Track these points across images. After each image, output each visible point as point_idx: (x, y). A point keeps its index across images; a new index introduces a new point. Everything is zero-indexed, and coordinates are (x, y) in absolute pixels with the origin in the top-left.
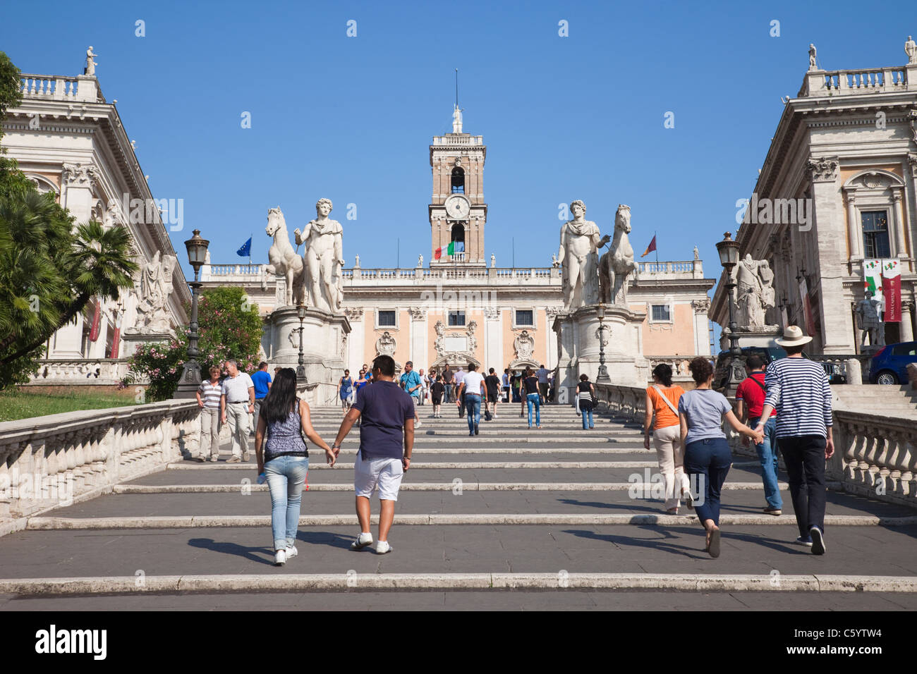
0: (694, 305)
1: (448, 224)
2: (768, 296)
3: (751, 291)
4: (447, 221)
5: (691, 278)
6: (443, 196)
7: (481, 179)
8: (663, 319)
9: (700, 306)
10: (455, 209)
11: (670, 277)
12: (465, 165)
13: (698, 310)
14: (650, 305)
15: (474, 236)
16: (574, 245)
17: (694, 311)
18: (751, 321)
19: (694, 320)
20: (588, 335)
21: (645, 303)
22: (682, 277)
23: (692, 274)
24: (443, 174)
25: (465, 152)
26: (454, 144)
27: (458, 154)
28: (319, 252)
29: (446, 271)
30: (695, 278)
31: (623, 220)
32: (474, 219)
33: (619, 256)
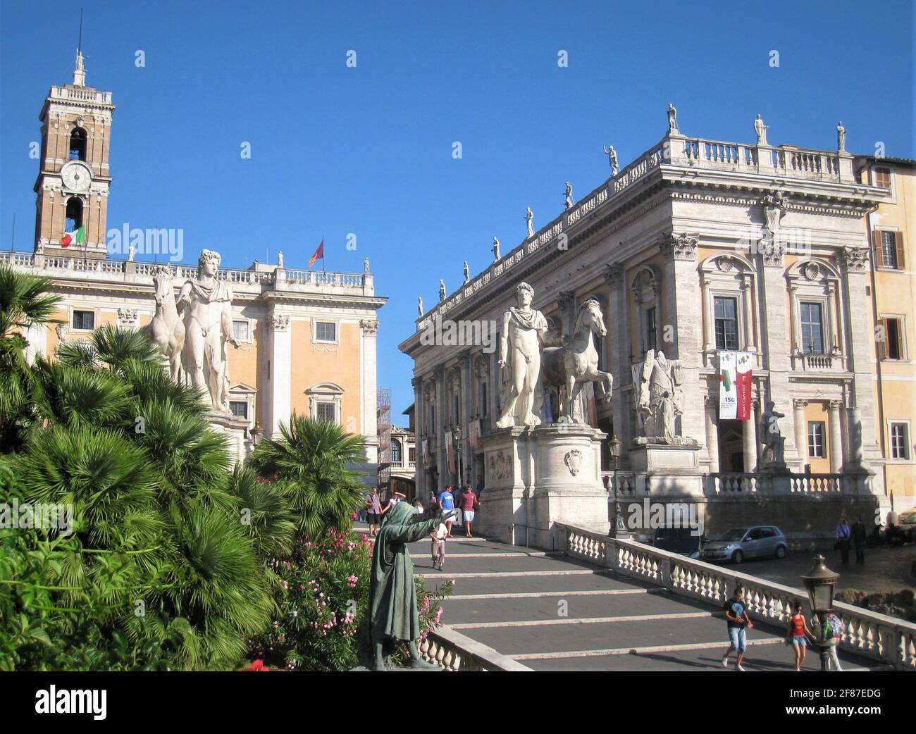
0: (362, 325)
1: (63, 196)
2: (679, 401)
3: (666, 395)
4: (62, 193)
5: (361, 294)
6: (59, 161)
7: (107, 145)
8: (328, 338)
9: (369, 327)
10: (72, 179)
11: (338, 290)
12: (88, 126)
13: (367, 331)
14: (315, 322)
15: (94, 215)
16: (522, 341)
17: (362, 334)
18: (666, 431)
19: (362, 342)
20: (552, 461)
21: (309, 319)
22: (351, 292)
23: (362, 290)
24: (61, 133)
25: (89, 110)
26: (76, 99)
27: (81, 111)
28: (205, 326)
29: (72, 260)
30: (365, 295)
31: (595, 320)
32: (96, 193)
33: (584, 363)
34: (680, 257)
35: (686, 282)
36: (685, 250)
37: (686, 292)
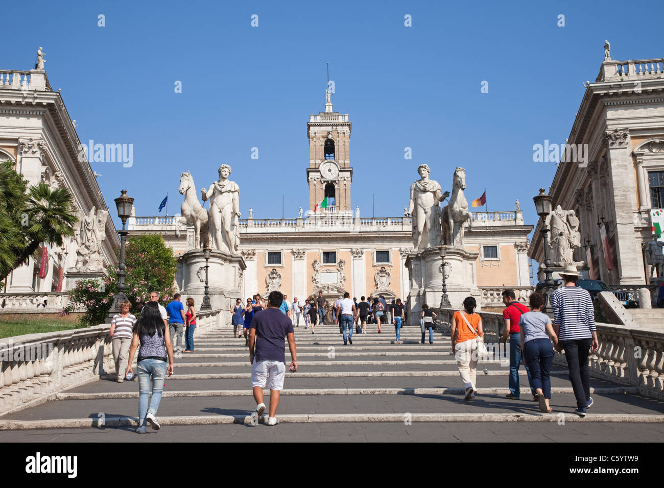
0: (516, 246)
2: (575, 239)
3: (561, 234)
4: (321, 181)
5: (515, 225)
6: (318, 162)
7: (348, 148)
8: (492, 256)
9: (522, 247)
10: (327, 171)
11: (497, 224)
13: (520, 250)
14: (482, 246)
15: (342, 193)
16: (421, 199)
17: (516, 251)
18: (562, 258)
20: (433, 270)
21: (478, 245)
22: (507, 224)
23: (514, 222)
25: (335, 127)
26: (326, 121)
27: (330, 128)
28: (220, 206)
29: (320, 221)
30: (517, 225)
31: (459, 180)
32: (343, 179)
33: (456, 208)
34: (614, 146)
35: (620, 163)
36: (618, 141)
37: (620, 170)
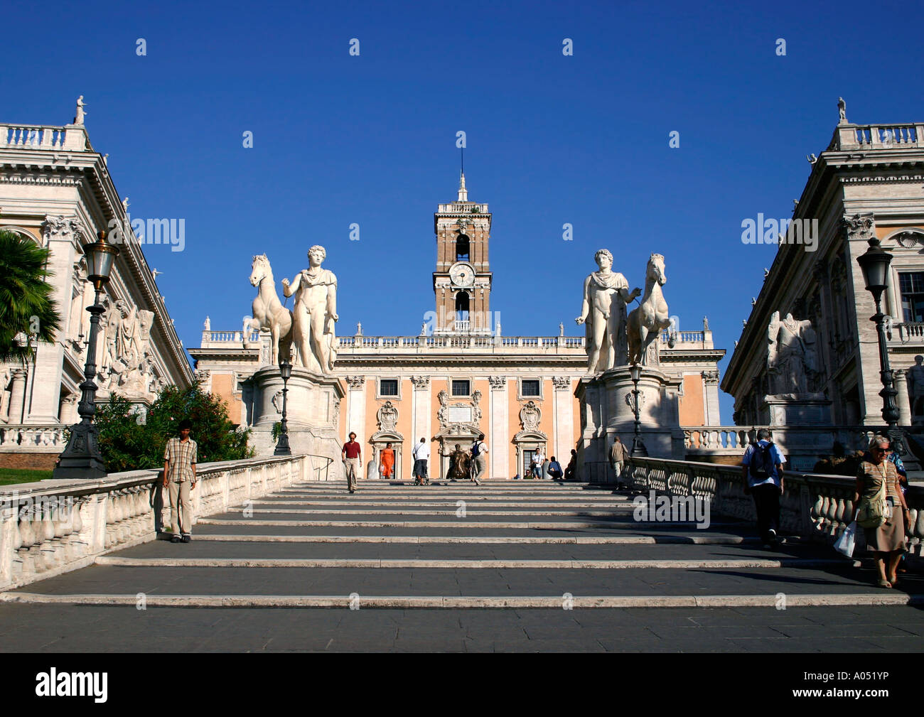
0: (703, 376)
1: (452, 292)
2: (812, 360)
3: (793, 354)
5: (701, 348)
7: (486, 247)
9: (710, 377)
10: (460, 277)
12: (469, 233)
13: (708, 381)
17: (704, 382)
19: (704, 392)
20: (616, 401)
22: (692, 347)
23: (702, 344)
24: (447, 241)
25: (470, 220)
26: (459, 212)
27: (463, 221)
28: (309, 305)
30: (705, 349)
32: (479, 287)
33: (651, 312)
34: (854, 237)
36: (859, 231)
